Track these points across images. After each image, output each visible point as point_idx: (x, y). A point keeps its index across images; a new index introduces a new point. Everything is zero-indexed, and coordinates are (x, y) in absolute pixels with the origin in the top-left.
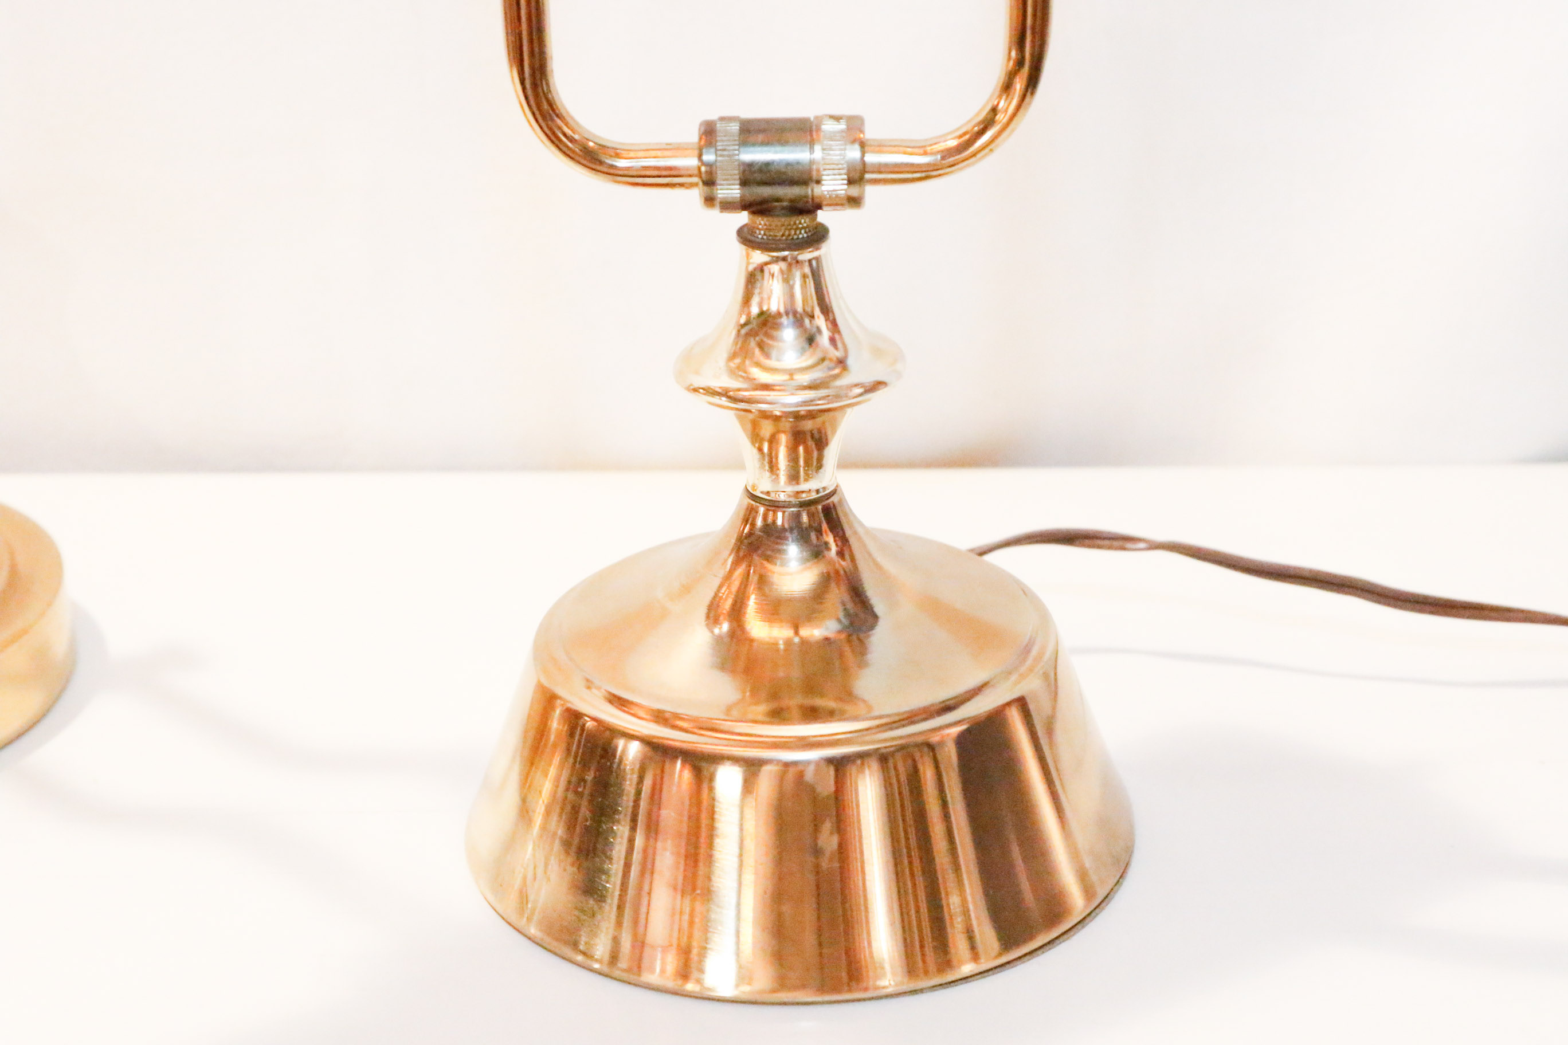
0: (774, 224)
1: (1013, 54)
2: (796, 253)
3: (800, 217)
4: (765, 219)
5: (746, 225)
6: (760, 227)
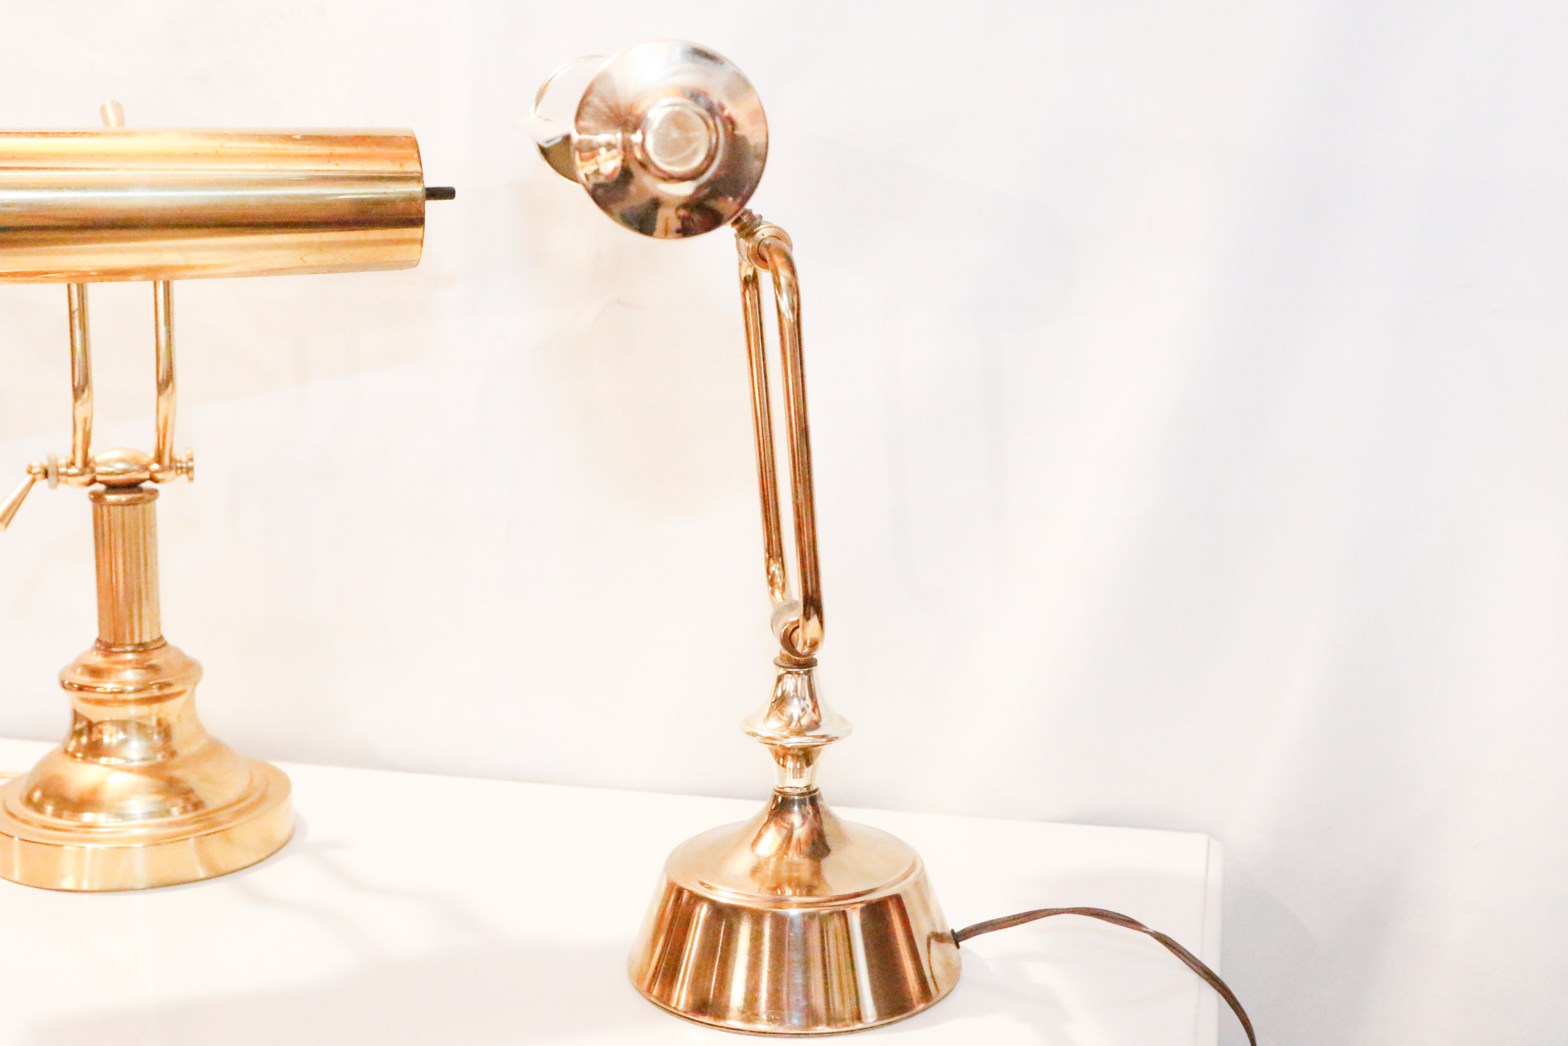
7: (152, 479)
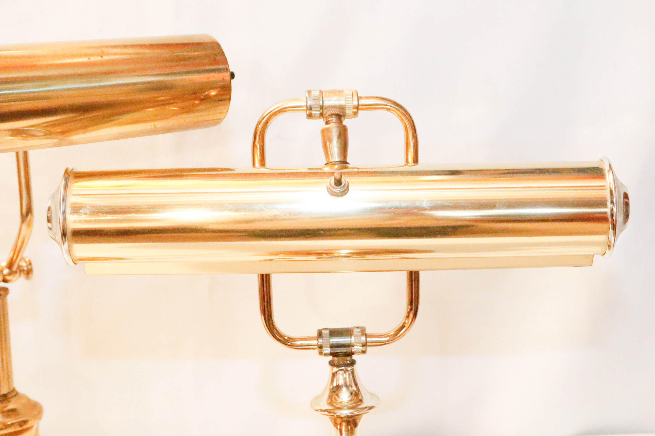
0: (340, 359)
1: (409, 307)
2: (347, 368)
3: (347, 357)
4: (337, 358)
5: (331, 360)
6: (336, 360)
7: (4, 280)
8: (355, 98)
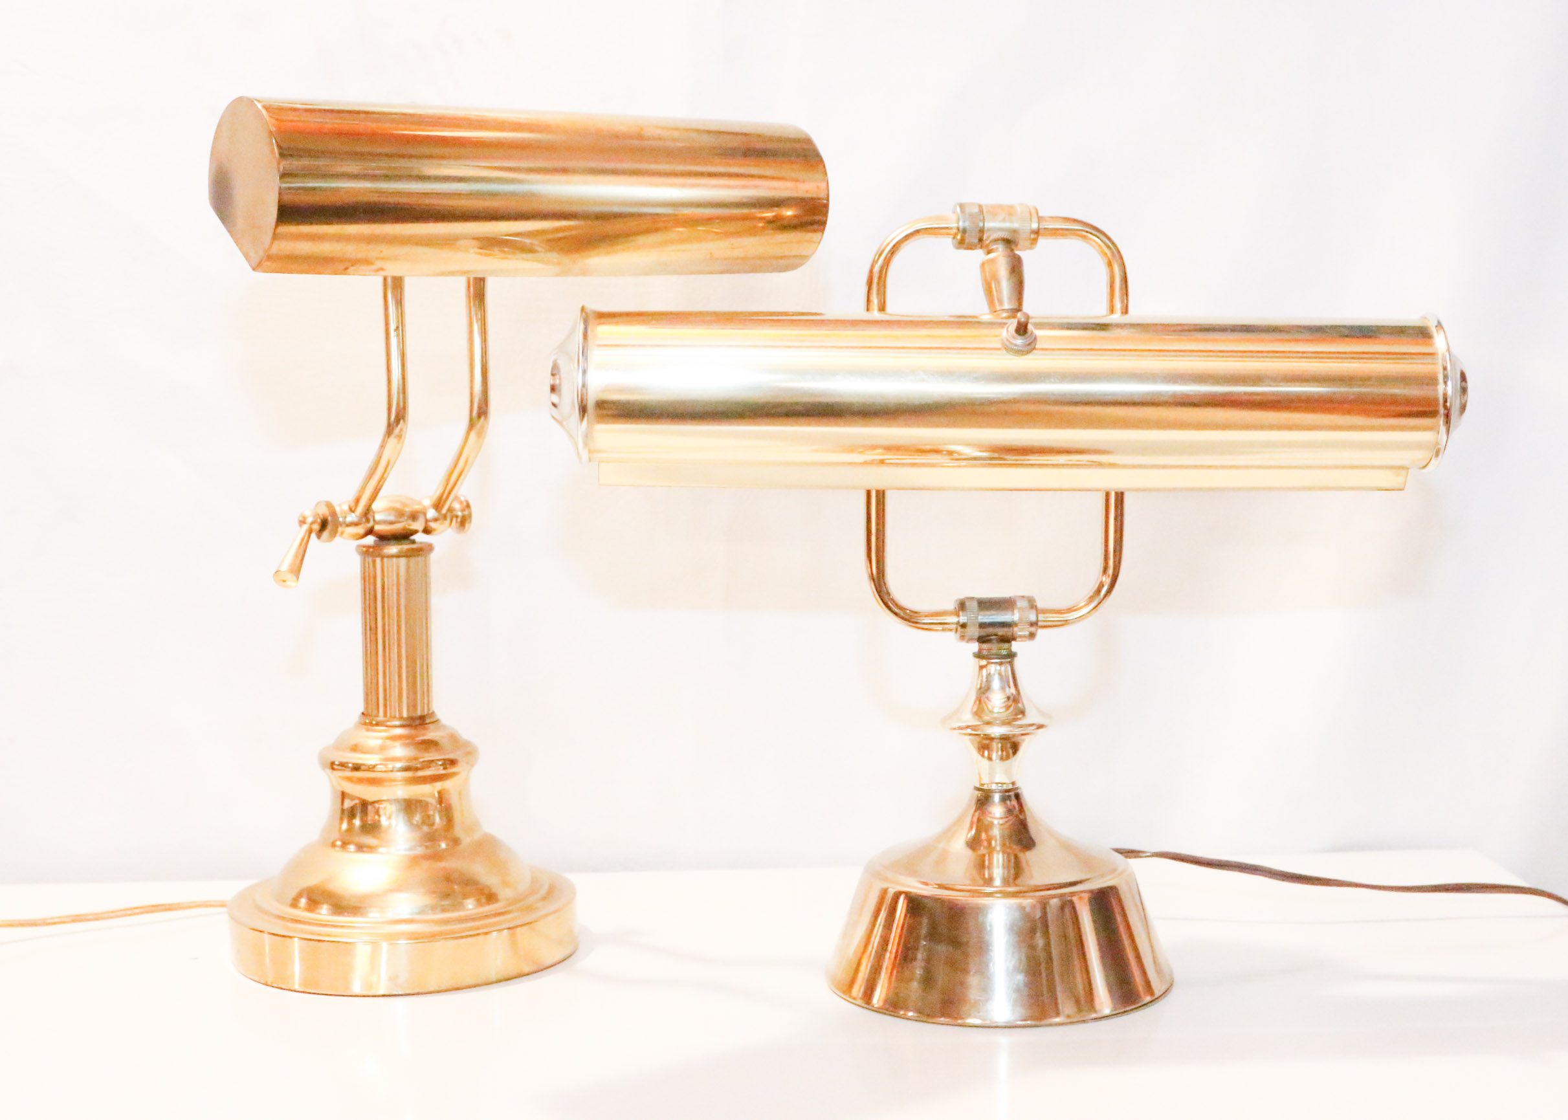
0: (992, 648)
2: (1003, 661)
3: (1004, 644)
4: (988, 645)
5: (978, 648)
6: (985, 647)
7: (427, 531)
8: (1035, 219)
